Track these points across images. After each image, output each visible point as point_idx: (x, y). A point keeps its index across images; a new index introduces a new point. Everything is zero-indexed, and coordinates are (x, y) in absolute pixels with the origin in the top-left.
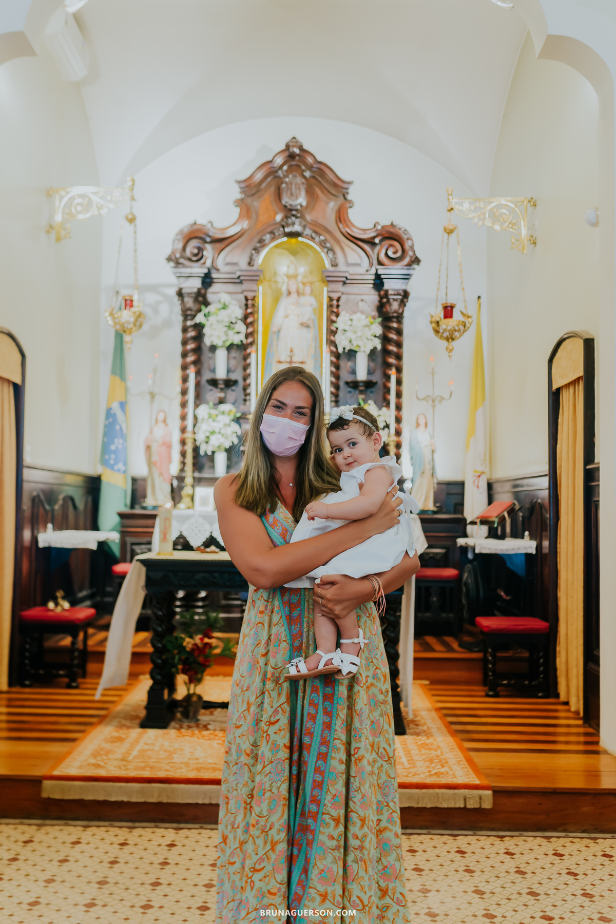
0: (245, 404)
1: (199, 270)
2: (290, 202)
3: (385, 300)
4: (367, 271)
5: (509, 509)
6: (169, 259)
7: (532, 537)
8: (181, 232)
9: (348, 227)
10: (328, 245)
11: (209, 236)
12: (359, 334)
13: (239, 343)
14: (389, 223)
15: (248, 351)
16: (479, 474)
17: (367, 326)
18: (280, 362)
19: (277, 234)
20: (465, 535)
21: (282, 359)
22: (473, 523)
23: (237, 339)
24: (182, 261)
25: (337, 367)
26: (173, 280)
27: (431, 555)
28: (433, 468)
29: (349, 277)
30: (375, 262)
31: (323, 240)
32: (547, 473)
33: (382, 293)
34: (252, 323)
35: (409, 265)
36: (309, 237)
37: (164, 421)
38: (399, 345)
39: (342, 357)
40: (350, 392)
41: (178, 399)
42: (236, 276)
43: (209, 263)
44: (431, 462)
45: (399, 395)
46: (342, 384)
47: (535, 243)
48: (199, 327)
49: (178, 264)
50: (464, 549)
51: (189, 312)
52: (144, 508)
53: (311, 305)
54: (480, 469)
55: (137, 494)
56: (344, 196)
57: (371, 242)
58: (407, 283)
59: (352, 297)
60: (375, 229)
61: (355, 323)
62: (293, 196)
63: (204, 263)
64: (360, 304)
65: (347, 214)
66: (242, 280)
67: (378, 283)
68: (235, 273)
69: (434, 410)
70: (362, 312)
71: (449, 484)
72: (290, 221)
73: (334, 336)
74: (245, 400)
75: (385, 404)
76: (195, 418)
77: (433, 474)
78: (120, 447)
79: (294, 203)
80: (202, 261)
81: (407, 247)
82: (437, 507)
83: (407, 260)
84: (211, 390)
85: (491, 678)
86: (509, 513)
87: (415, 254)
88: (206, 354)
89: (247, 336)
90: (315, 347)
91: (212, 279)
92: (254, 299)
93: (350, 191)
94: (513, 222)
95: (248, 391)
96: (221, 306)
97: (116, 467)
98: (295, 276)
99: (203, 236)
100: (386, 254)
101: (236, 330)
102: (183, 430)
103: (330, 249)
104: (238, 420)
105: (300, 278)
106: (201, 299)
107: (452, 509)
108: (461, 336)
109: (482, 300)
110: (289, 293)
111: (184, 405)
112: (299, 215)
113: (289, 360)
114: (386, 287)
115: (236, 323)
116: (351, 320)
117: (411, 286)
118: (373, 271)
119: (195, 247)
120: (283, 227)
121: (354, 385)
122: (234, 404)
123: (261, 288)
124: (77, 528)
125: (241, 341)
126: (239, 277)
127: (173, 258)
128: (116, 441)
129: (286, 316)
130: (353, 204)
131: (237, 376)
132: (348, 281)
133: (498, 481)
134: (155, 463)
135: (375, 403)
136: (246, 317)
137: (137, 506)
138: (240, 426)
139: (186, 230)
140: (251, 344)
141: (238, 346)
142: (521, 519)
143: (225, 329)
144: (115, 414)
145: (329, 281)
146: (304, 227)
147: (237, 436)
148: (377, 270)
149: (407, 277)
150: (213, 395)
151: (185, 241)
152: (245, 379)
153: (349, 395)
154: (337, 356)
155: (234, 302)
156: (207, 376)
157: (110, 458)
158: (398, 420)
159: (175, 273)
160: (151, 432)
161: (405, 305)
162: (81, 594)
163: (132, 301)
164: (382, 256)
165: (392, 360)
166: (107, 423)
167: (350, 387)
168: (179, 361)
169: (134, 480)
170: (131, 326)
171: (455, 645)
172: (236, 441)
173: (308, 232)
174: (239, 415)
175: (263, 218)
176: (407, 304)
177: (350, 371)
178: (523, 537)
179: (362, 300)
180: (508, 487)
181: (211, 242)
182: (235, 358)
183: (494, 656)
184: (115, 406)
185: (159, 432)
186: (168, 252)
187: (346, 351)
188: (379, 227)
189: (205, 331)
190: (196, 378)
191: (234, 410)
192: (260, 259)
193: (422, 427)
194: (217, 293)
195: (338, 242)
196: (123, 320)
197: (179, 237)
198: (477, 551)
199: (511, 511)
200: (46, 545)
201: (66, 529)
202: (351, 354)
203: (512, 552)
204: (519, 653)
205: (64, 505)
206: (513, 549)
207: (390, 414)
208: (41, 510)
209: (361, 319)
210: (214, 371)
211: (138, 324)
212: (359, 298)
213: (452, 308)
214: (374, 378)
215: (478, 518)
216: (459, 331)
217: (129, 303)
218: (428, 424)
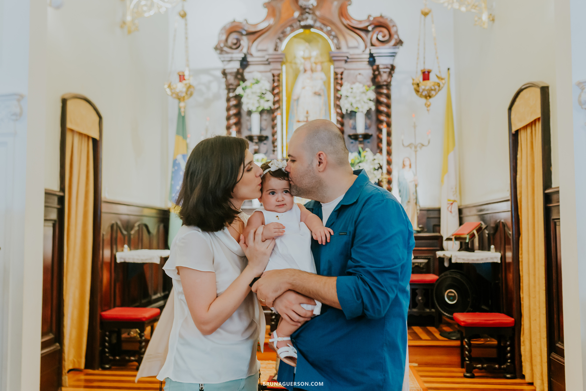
0: (274, 154)
1: (238, 55)
2: (305, 3)
3: (377, 73)
4: (363, 52)
5: (477, 228)
6: (216, 48)
7: (497, 250)
8: (224, 28)
9: (348, 19)
10: (333, 34)
11: (245, 30)
12: (358, 98)
13: (269, 109)
14: (379, 15)
15: (275, 114)
16: (451, 202)
17: (364, 92)
18: (299, 121)
19: (295, 27)
20: (442, 249)
21: (301, 120)
22: (449, 239)
23: (267, 105)
24: (225, 49)
25: (342, 124)
26: (219, 63)
27: (417, 264)
28: (416, 198)
29: (350, 57)
30: (369, 44)
31: (329, 30)
32: (509, 198)
33: (375, 67)
34: (278, 94)
35: (395, 45)
36: (319, 28)
38: (388, 106)
39: (346, 116)
40: (352, 143)
42: (265, 59)
43: (245, 50)
44: (415, 194)
45: (389, 144)
47: (494, 20)
48: (238, 97)
49: (222, 51)
50: (441, 260)
51: (231, 87)
53: (322, 79)
54: (452, 198)
57: (365, 30)
58: (394, 60)
59: (352, 72)
60: (368, 20)
61: (354, 90)
63: (242, 50)
64: (359, 77)
65: (347, 10)
66: (270, 62)
67: (372, 60)
68: (265, 57)
69: (416, 154)
70: (360, 83)
71: (428, 210)
72: (304, 17)
73: (339, 101)
74: (274, 151)
75: (378, 151)
77: (416, 203)
79: (307, 4)
80: (240, 49)
81: (392, 32)
82: (420, 228)
83: (393, 42)
85: (467, 362)
86: (478, 231)
87: (398, 37)
88: (245, 117)
89: (274, 103)
90: (325, 110)
91: (248, 62)
92: (279, 75)
95: (276, 144)
96: (254, 81)
98: (309, 58)
99: (240, 30)
100: (377, 38)
101: (266, 99)
103: (336, 37)
105: (313, 60)
106: (240, 76)
107: (431, 229)
108: (436, 94)
110: (305, 71)
112: (311, 12)
113: (305, 120)
114: (377, 62)
115: (266, 93)
116: (352, 88)
117: (398, 62)
118: (368, 51)
119: (234, 39)
120: (300, 21)
121: (355, 137)
122: (265, 154)
123: (284, 67)
124: (150, 248)
125: (270, 107)
126: (267, 60)
127: (218, 47)
129: (304, 88)
131: (267, 133)
132: (348, 60)
133: (467, 207)
135: (371, 150)
136: (273, 89)
139: (228, 27)
140: (277, 109)
142: (487, 235)
143: (258, 98)
144: (179, 163)
145: (335, 61)
146: (315, 21)
149: (393, 55)
151: (227, 34)
152: (273, 135)
153: (352, 145)
154: (342, 116)
155: (264, 78)
156: (245, 133)
158: (389, 163)
159: (220, 58)
161: (392, 76)
162: (154, 297)
163: (184, 76)
164: (374, 41)
165: (383, 118)
166: (174, 170)
167: (352, 139)
168: (225, 123)
170: (184, 94)
171: (437, 335)
173: (318, 24)
175: (285, 16)
176: (394, 75)
177: (352, 127)
178: (489, 250)
179: (360, 74)
180: (474, 211)
181: (246, 35)
182: (266, 120)
183: (469, 345)
184: (180, 158)
186: (214, 43)
187: (349, 112)
188: (371, 19)
189: (244, 100)
191: (266, 158)
192: (283, 46)
193: (407, 168)
194: (251, 72)
195: (340, 31)
196: (178, 90)
197: (223, 31)
198: (453, 261)
199: (479, 230)
200: (122, 261)
201: (142, 248)
202: (352, 114)
203: (481, 262)
204: (489, 341)
205: (139, 232)
206: (482, 259)
207: (382, 159)
208: (119, 234)
209: (359, 88)
210: (250, 130)
211: (189, 93)
212: (357, 72)
213: (429, 72)
214: (370, 132)
215: (453, 235)
216: (435, 90)
217: (182, 78)
218: (412, 165)
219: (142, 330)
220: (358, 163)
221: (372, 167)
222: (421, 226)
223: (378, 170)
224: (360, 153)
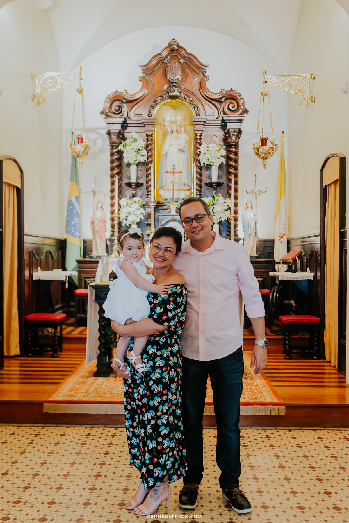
0: (147, 197)
1: (119, 119)
2: (172, 78)
3: (228, 135)
4: (217, 118)
5: (298, 255)
6: (102, 113)
7: (311, 271)
8: (109, 97)
9: (206, 92)
10: (194, 103)
11: (125, 99)
12: (213, 155)
13: (144, 162)
14: (230, 89)
15: (149, 166)
16: (282, 235)
17: (218, 150)
18: (167, 172)
19: (164, 97)
20: (275, 270)
21: (169, 171)
23: (142, 159)
24: (109, 114)
25: (201, 175)
26: (105, 125)
28: (256, 232)
29: (206, 122)
30: (222, 113)
31: (191, 100)
32: (319, 234)
33: (226, 131)
34: (150, 150)
35: (241, 114)
36: (184, 98)
37: (101, 207)
38: (236, 161)
39: (203, 169)
40: (208, 189)
41: (109, 194)
43: (125, 115)
44: (255, 229)
45: (236, 190)
46: (203, 184)
47: (314, 101)
48: (120, 153)
49: (107, 116)
50: (274, 278)
51: (114, 144)
52: (91, 257)
53: (185, 139)
54: (283, 232)
55: (87, 249)
56: (203, 74)
57: (219, 101)
58: (241, 125)
59: (209, 133)
60: (222, 93)
61: (210, 149)
62: (174, 74)
63: (122, 115)
64: (213, 137)
65: (206, 84)
66: (145, 125)
67: (224, 125)
68: (141, 121)
69: (256, 199)
70: (215, 143)
71: (265, 241)
72: (172, 89)
73: (198, 157)
74: (148, 195)
75: (228, 196)
76: (119, 205)
77: (256, 236)
78: (77, 222)
79: (174, 79)
80: (121, 114)
81: (240, 104)
82: (258, 255)
83: (240, 112)
84: (128, 189)
85: (288, 349)
87: (245, 108)
88: (125, 168)
89: (148, 158)
90: (187, 163)
91: (127, 124)
92: (152, 135)
93: (207, 71)
94: (301, 89)
95: (149, 189)
96: (133, 140)
97: (75, 234)
98: (175, 122)
99: (122, 99)
100: (228, 108)
101: (141, 154)
102: (112, 213)
103: (196, 106)
104: (144, 206)
105: (178, 123)
106: (121, 136)
107: (267, 255)
108: (271, 156)
109: (284, 134)
110: (172, 132)
111: (112, 198)
112: (177, 86)
113: (172, 171)
114: (228, 128)
115: (142, 150)
116: (208, 147)
117: (243, 127)
118: (221, 118)
119: (117, 106)
120: (168, 93)
121: (210, 185)
122: (141, 197)
123: (155, 129)
125: (145, 160)
126: (143, 122)
127: (104, 112)
128: (75, 219)
129: (171, 146)
130: (209, 79)
131: (143, 180)
132: (206, 124)
133: (293, 239)
134: (97, 232)
135: (223, 195)
136: (147, 146)
137: (87, 256)
138: (145, 210)
139: (111, 96)
140: (151, 162)
141: (142, 163)
142: (305, 260)
143: (135, 153)
144: (73, 203)
145: (194, 124)
146: (180, 93)
147: (143, 216)
148: (223, 117)
149: (240, 122)
150: (129, 192)
151: (111, 102)
152: (147, 183)
153: (208, 191)
154: (201, 168)
155: (140, 138)
156: (125, 181)
157: (71, 229)
158: (236, 205)
159: (105, 121)
160: (94, 214)
161: (240, 138)
162: (57, 307)
163: (82, 139)
164: (226, 109)
165: (232, 170)
166: (69, 209)
167: (208, 186)
168: (109, 173)
169: (85, 242)
170: (82, 153)
171: (268, 332)
172: (143, 218)
173: (182, 95)
174: (144, 203)
175: (156, 88)
177: (208, 177)
178: (306, 271)
180: (299, 242)
181: (126, 102)
183: (289, 337)
184: (73, 199)
185: (99, 214)
186: (101, 109)
187: (206, 165)
188: (224, 92)
189: (124, 155)
190: (119, 182)
191: (141, 201)
192: (154, 112)
193: (249, 209)
194: (131, 133)
195: (200, 101)
196: (77, 150)
197: (107, 100)
198: (280, 279)
199: (300, 256)
200: (37, 279)
201: (48, 270)
202: (209, 167)
203: (300, 279)
204: (304, 335)
205: (46, 256)
206: (300, 277)
207: (230, 202)
208: (34, 259)
209: (213, 147)
210: (129, 178)
211: (86, 152)
212: (213, 134)
213: (266, 140)
214: (221, 181)
215: (281, 260)
216: (270, 153)
217: (80, 140)
218: (253, 207)
219: (56, 329)
220: (212, 205)
221: (223, 208)
222: (259, 253)
223: (227, 210)
224: (213, 197)
